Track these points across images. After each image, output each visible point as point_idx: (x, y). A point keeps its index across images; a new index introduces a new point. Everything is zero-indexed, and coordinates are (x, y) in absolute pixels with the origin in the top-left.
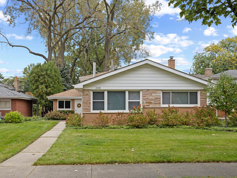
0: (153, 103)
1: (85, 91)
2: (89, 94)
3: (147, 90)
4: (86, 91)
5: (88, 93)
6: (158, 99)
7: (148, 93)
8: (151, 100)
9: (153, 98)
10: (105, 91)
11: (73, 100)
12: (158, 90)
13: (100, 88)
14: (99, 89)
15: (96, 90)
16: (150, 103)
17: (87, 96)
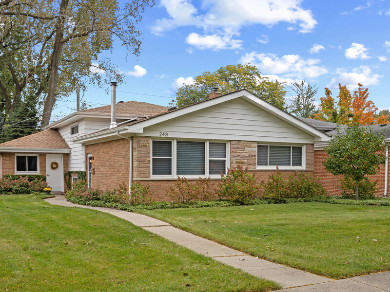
0: (245, 163)
1: (141, 139)
2: (147, 145)
3: (238, 141)
4: (143, 139)
5: (146, 142)
6: (254, 157)
7: (239, 147)
8: (244, 157)
9: (247, 155)
10: (173, 140)
11: (43, 155)
12: (253, 143)
13: (167, 134)
14: (165, 136)
15: (160, 138)
16: (242, 163)
17: (144, 149)
